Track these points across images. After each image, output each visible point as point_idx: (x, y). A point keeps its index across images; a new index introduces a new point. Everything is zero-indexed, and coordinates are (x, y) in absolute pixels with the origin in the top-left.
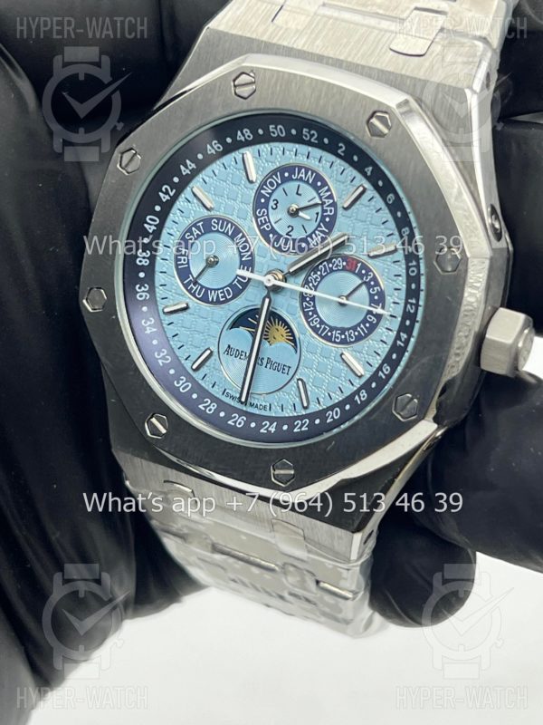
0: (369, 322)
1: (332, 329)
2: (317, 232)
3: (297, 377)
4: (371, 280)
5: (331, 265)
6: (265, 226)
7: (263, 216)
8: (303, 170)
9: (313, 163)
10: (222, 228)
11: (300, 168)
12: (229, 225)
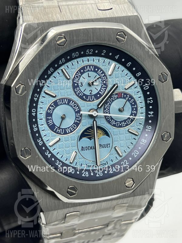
0: (133, 114)
1: (121, 122)
2: (102, 88)
3: (114, 146)
4: (129, 98)
5: (112, 99)
6: (80, 94)
7: (78, 91)
8: (88, 67)
9: (91, 63)
10: (62, 102)
11: (87, 66)
12: (65, 100)
